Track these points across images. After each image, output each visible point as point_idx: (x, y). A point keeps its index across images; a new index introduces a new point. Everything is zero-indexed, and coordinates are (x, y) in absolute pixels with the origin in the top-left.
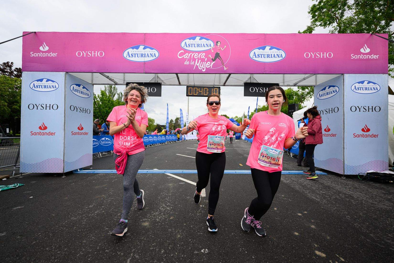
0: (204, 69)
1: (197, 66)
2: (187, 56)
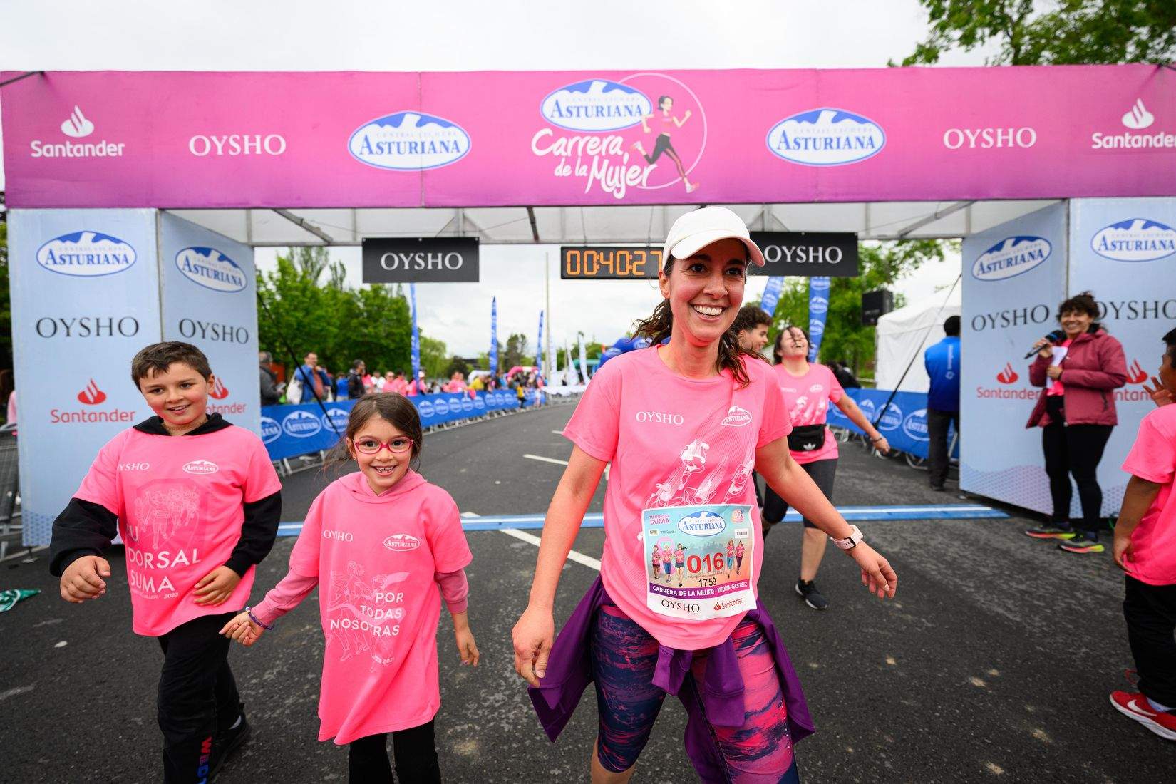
2: (563, 146)
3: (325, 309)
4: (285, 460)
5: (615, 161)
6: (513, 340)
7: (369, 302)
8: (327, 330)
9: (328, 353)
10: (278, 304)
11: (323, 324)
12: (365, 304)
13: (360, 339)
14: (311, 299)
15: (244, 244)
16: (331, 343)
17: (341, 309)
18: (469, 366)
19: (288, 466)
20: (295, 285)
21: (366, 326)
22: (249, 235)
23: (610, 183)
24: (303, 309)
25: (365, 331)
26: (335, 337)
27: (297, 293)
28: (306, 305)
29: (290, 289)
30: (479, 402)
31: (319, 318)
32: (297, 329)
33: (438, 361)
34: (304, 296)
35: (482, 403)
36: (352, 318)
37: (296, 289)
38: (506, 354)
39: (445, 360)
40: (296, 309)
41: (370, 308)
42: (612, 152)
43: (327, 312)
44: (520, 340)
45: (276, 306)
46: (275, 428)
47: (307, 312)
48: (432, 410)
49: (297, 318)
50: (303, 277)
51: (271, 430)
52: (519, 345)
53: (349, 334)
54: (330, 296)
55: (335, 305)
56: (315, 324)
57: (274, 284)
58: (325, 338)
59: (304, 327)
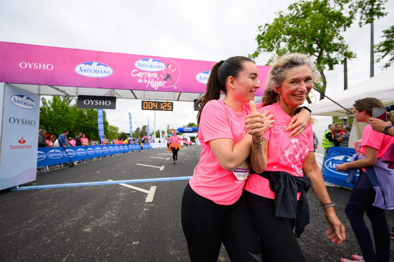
0: (156, 87)
1: (150, 85)
2: (141, 74)
3: (71, 114)
4: (47, 166)
5: (155, 79)
6: (144, 127)
7: (89, 113)
8: (71, 122)
9: (71, 130)
10: (51, 112)
11: (69, 120)
12: (87, 113)
13: (84, 125)
14: (65, 110)
15: (37, 94)
16: (72, 126)
17: (77, 115)
18: (128, 136)
19: (48, 168)
20: (59, 105)
21: (87, 121)
22: (39, 91)
23: (153, 85)
24: (62, 114)
25: (87, 123)
26: (74, 124)
27: (60, 108)
28: (63, 112)
29: (57, 106)
30: (126, 148)
31: (68, 118)
32: (59, 121)
33: (116, 134)
34: (62, 109)
35: (127, 148)
36: (82, 118)
37: (59, 107)
38: (141, 132)
39: (119, 134)
40: (59, 114)
41: (89, 115)
42: (154, 77)
43: (71, 115)
44: (147, 127)
45: (51, 113)
46: (44, 155)
47: (63, 115)
48: (108, 150)
49: (59, 117)
50: (63, 103)
51: (42, 156)
52: (146, 129)
53: (80, 124)
54: (73, 110)
55: (75, 113)
56: (66, 120)
57: (51, 105)
58: (70, 125)
59: (62, 120)
